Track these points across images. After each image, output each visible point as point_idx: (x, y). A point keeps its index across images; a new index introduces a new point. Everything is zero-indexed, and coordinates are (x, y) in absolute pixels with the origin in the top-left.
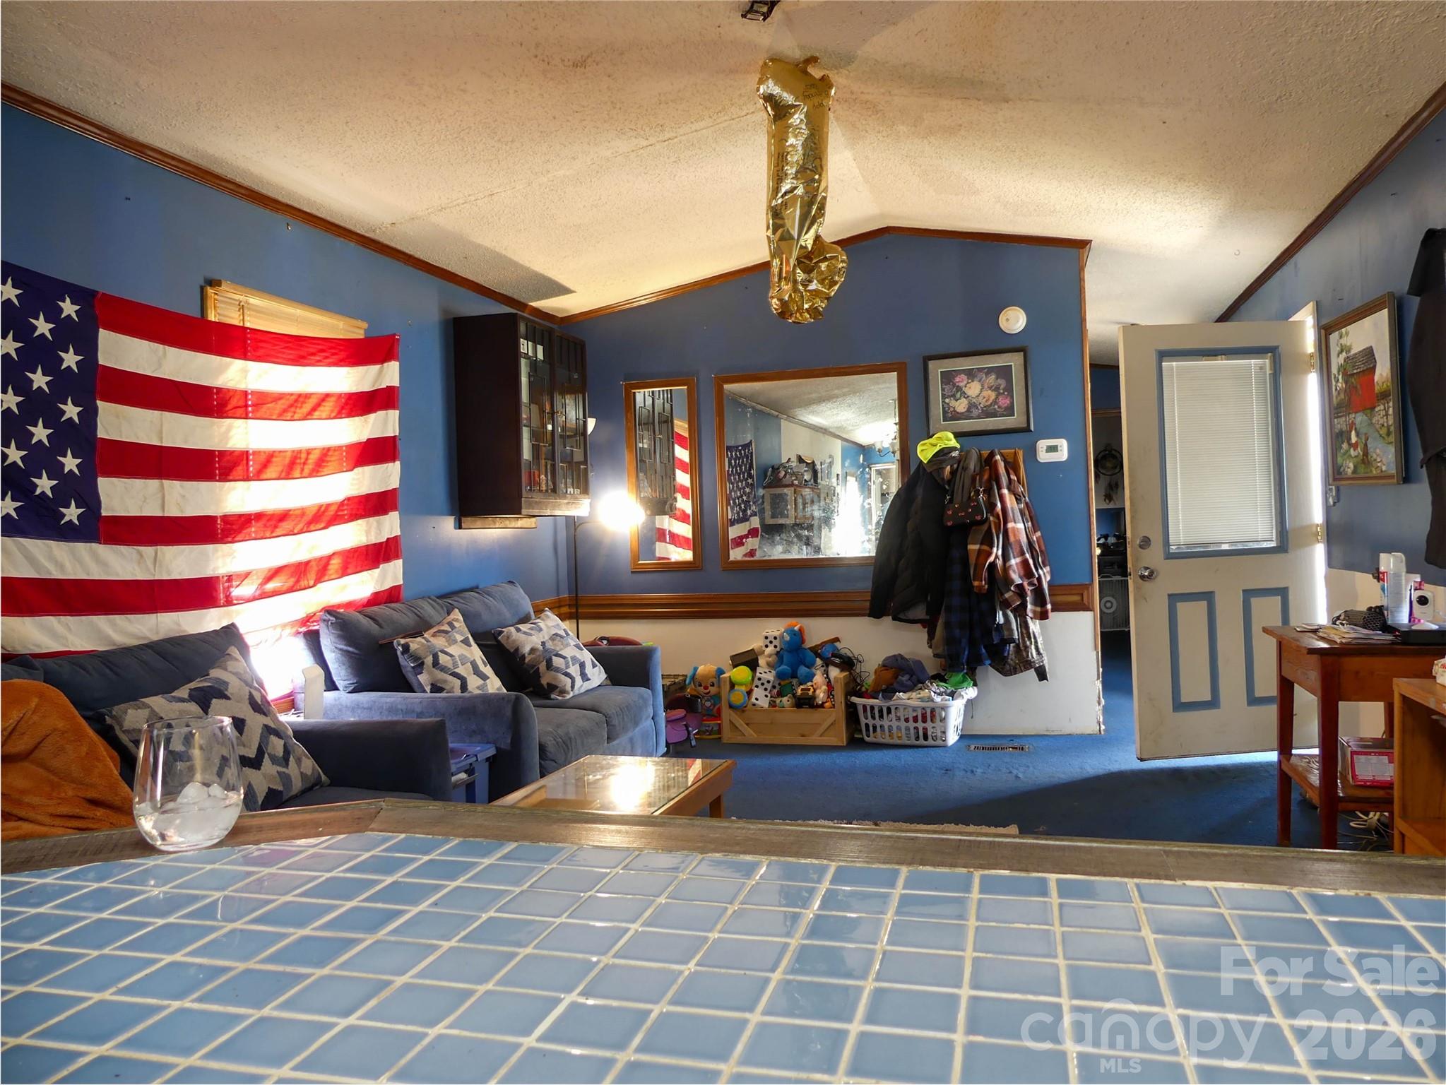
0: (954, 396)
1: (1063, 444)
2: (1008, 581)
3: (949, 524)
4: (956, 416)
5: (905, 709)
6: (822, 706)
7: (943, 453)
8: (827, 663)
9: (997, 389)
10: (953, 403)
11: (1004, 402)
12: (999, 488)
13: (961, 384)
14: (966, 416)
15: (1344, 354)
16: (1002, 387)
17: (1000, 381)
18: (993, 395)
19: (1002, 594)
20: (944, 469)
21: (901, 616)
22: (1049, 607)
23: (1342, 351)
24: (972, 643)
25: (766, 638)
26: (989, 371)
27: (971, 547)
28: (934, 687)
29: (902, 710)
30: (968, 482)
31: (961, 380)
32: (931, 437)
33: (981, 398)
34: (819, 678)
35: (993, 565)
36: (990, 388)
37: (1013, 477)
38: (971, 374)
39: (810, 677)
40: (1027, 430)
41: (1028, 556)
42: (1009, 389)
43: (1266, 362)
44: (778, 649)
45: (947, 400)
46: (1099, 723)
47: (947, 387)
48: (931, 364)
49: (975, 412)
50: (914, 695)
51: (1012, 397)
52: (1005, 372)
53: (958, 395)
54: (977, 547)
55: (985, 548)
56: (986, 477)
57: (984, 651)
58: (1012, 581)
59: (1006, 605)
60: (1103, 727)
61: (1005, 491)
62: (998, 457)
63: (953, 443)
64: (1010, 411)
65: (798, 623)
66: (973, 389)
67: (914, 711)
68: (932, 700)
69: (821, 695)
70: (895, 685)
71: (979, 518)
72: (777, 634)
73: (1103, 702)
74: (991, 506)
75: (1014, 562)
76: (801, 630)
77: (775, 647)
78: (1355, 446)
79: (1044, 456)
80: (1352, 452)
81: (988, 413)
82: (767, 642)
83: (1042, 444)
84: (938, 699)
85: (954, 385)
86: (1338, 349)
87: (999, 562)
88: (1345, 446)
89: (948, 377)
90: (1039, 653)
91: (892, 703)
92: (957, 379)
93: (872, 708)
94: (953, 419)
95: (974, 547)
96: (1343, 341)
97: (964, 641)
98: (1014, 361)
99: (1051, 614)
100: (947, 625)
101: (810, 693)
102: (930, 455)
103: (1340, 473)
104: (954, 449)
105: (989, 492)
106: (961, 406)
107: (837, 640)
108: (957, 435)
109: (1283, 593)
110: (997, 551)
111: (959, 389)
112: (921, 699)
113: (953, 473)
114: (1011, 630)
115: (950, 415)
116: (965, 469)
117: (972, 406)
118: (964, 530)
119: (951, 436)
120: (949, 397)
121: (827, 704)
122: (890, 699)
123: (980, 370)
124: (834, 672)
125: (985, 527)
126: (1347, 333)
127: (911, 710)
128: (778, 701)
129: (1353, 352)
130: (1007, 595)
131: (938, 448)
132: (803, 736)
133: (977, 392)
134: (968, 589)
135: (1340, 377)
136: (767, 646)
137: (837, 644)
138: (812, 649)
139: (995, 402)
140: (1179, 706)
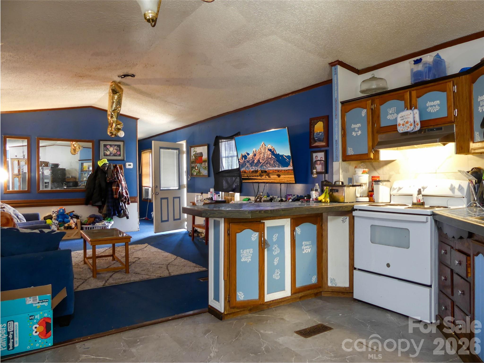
0: (106, 150)
1: (132, 164)
2: (123, 196)
3: (108, 182)
4: (107, 155)
5: (98, 227)
6: (73, 228)
7: (105, 164)
8: (72, 218)
9: (117, 150)
10: (106, 152)
11: (118, 153)
12: (119, 174)
13: (109, 148)
14: (109, 155)
15: (195, 152)
16: (118, 149)
17: (118, 148)
18: (116, 151)
19: (121, 199)
20: (105, 168)
21: (94, 205)
22: (130, 202)
23: (194, 151)
24: (114, 211)
25: (53, 212)
26: (115, 145)
27: (113, 187)
28: (105, 221)
29: (97, 227)
30: (111, 172)
31: (108, 147)
32: (101, 160)
33: (113, 151)
34: (72, 221)
35: (120, 191)
36: (115, 149)
37: (121, 171)
38: (111, 146)
39: (69, 221)
40: (124, 160)
41: (126, 190)
42: (120, 150)
43: (177, 151)
44: (57, 215)
45: (105, 151)
46: (138, 229)
47: (105, 148)
48: (101, 142)
49: (112, 155)
50: (100, 223)
51: (121, 152)
52: (119, 146)
53: (108, 150)
54: (115, 187)
55: (118, 187)
56: (116, 171)
57: (116, 212)
58: (124, 196)
59: (122, 201)
60: (139, 229)
61: (120, 174)
62: (118, 166)
63: (107, 162)
64: (120, 155)
65: (64, 207)
66: (111, 149)
67: (100, 227)
68: (105, 224)
69: (73, 226)
70: (95, 221)
71: (116, 180)
72: (57, 210)
73: (139, 223)
74: (118, 178)
75: (124, 191)
76: (64, 209)
77: (56, 214)
78: (197, 170)
79: (127, 167)
80: (196, 171)
81: (114, 155)
82: (54, 213)
83: (127, 164)
84: (107, 224)
85: (107, 148)
86: (193, 151)
87: (121, 191)
88: (194, 169)
89: (105, 146)
90: (128, 212)
91: (95, 226)
92: (107, 146)
93: (88, 228)
94: (106, 156)
95: (114, 187)
96: (195, 150)
97: (112, 210)
98: (121, 144)
99: (130, 203)
100: (108, 206)
101: (70, 225)
102: (102, 165)
103: (192, 174)
104: (107, 163)
105: (117, 174)
106: (108, 153)
107: (74, 211)
108: (108, 160)
109: (179, 198)
110: (120, 188)
111: (108, 149)
112: (103, 224)
113: (108, 169)
114: (123, 207)
115: (105, 155)
116: (110, 168)
117: (111, 153)
118: (111, 184)
119: (106, 160)
120: (105, 150)
121: (75, 228)
122: (94, 225)
123: (113, 145)
124: (75, 220)
125: (117, 183)
126: (196, 149)
127: (99, 227)
128: (60, 228)
129: (197, 152)
130: (122, 199)
131: (103, 163)
132: (68, 237)
133: (112, 150)
134: (113, 197)
135: (194, 156)
136: (53, 214)
137: (74, 213)
138: (67, 214)
139: (116, 153)
140: (162, 221)
